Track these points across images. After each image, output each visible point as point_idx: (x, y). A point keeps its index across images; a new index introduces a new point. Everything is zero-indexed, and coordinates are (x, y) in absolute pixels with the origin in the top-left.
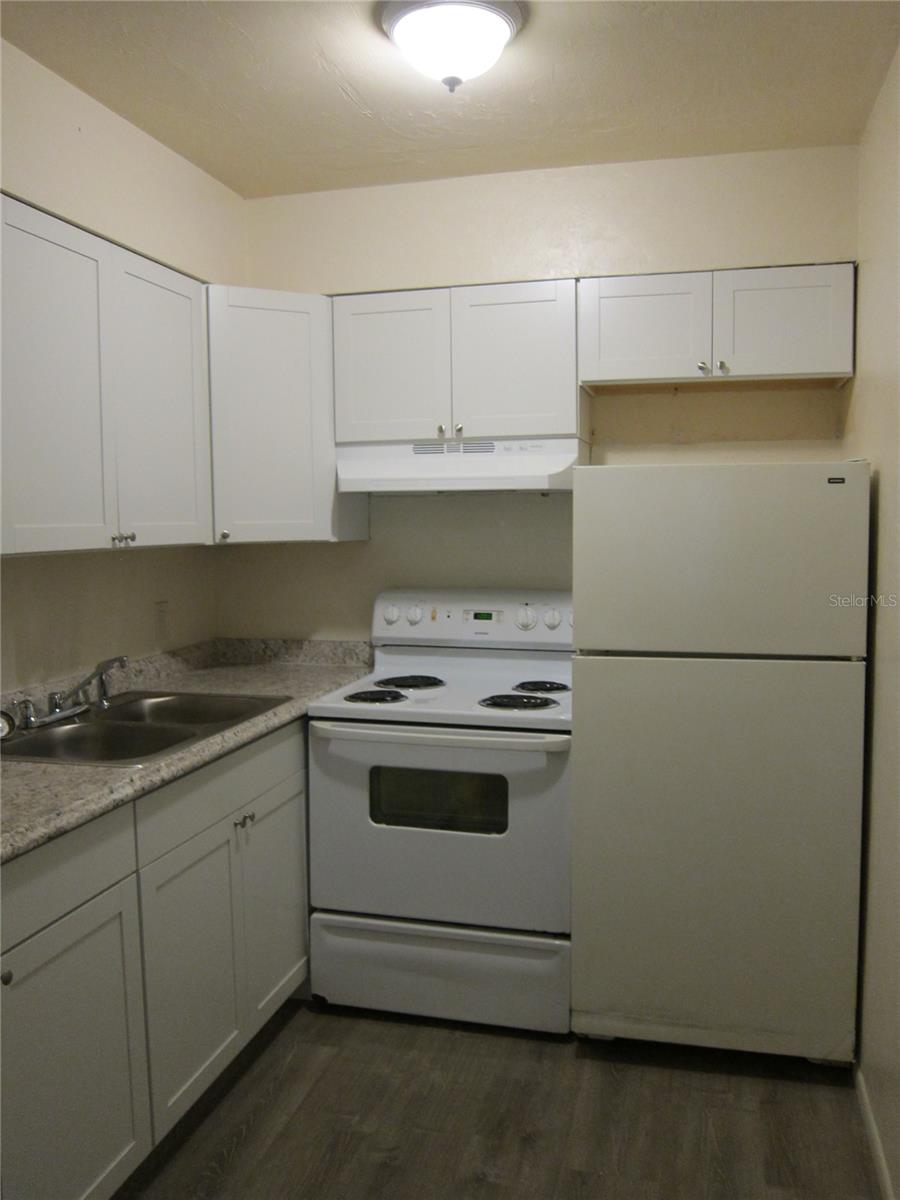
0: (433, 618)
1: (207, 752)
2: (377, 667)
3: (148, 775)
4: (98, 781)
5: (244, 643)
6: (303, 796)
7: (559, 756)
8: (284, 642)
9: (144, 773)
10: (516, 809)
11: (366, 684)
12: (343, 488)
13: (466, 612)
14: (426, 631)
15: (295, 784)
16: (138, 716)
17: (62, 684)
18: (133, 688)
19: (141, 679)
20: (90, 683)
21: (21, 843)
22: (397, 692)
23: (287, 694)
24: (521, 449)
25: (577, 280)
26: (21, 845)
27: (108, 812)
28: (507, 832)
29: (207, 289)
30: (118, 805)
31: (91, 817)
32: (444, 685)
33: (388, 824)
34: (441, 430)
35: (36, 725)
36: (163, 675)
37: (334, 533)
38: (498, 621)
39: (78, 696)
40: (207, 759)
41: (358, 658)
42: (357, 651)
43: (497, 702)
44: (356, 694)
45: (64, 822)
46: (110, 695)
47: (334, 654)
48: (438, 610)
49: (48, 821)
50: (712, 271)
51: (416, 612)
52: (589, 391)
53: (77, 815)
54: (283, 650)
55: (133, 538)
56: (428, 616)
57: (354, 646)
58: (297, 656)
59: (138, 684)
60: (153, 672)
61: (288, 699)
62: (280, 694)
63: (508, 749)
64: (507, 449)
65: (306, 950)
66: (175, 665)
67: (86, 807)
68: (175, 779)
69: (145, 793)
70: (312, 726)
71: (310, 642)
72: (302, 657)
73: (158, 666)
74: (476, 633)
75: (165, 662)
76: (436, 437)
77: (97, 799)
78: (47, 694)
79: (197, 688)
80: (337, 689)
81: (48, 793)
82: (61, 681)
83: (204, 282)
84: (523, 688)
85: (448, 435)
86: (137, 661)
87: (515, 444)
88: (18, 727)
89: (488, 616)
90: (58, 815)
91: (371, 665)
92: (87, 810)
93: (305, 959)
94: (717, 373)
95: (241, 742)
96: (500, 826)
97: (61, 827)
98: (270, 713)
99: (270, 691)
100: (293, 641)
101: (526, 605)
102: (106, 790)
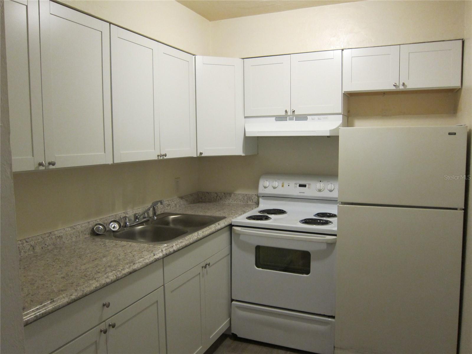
0: (283, 186)
1: (191, 239)
2: (260, 205)
3: (168, 249)
4: (150, 250)
5: (209, 194)
6: (229, 256)
7: (331, 245)
8: (224, 193)
9: (167, 248)
10: (314, 265)
11: (255, 212)
12: (247, 135)
13: (296, 184)
14: (280, 191)
15: (227, 251)
16: (167, 223)
17: (139, 210)
18: (166, 211)
19: (169, 208)
20: (149, 210)
21: (119, 275)
22: (267, 216)
23: (224, 215)
24: (319, 119)
25: (343, 50)
26: (119, 276)
27: (153, 263)
28: (310, 274)
29: (195, 57)
30: (156, 260)
31: (146, 265)
32: (286, 213)
33: (262, 268)
34: (286, 111)
35: (129, 226)
36: (178, 206)
37: (243, 152)
38: (309, 188)
39: (145, 215)
40: (191, 242)
41: (253, 201)
42: (252, 198)
43: (307, 221)
44: (251, 216)
45: (135, 267)
46: (157, 214)
47: (244, 199)
48: (285, 183)
49: (130, 267)
50: (400, 45)
51: (276, 184)
52: (347, 95)
53: (141, 264)
54: (224, 197)
55: (166, 155)
56: (281, 185)
57: (251, 196)
58: (229, 199)
59: (168, 210)
60: (174, 205)
61: (224, 218)
62: (221, 216)
63: (311, 241)
64: (313, 119)
65: (230, 316)
66: (182, 202)
67: (145, 261)
68: (179, 250)
69: (167, 255)
70: (233, 228)
71: (234, 194)
72: (231, 200)
73: (176, 203)
74: (300, 193)
75: (179, 201)
76: (284, 114)
77: (149, 258)
78: (133, 214)
79: (190, 212)
80: (244, 214)
81: (131, 255)
82: (139, 209)
83: (194, 55)
84: (318, 216)
85: (289, 113)
86: (168, 201)
87: (316, 117)
88: (122, 226)
89: (304, 186)
90: (134, 264)
91: (258, 204)
92: (144, 262)
93: (229, 319)
94: (401, 87)
95: (205, 235)
96: (308, 272)
97: (134, 269)
98: (217, 224)
99: (217, 214)
100: (228, 193)
101: (320, 181)
102: (152, 255)
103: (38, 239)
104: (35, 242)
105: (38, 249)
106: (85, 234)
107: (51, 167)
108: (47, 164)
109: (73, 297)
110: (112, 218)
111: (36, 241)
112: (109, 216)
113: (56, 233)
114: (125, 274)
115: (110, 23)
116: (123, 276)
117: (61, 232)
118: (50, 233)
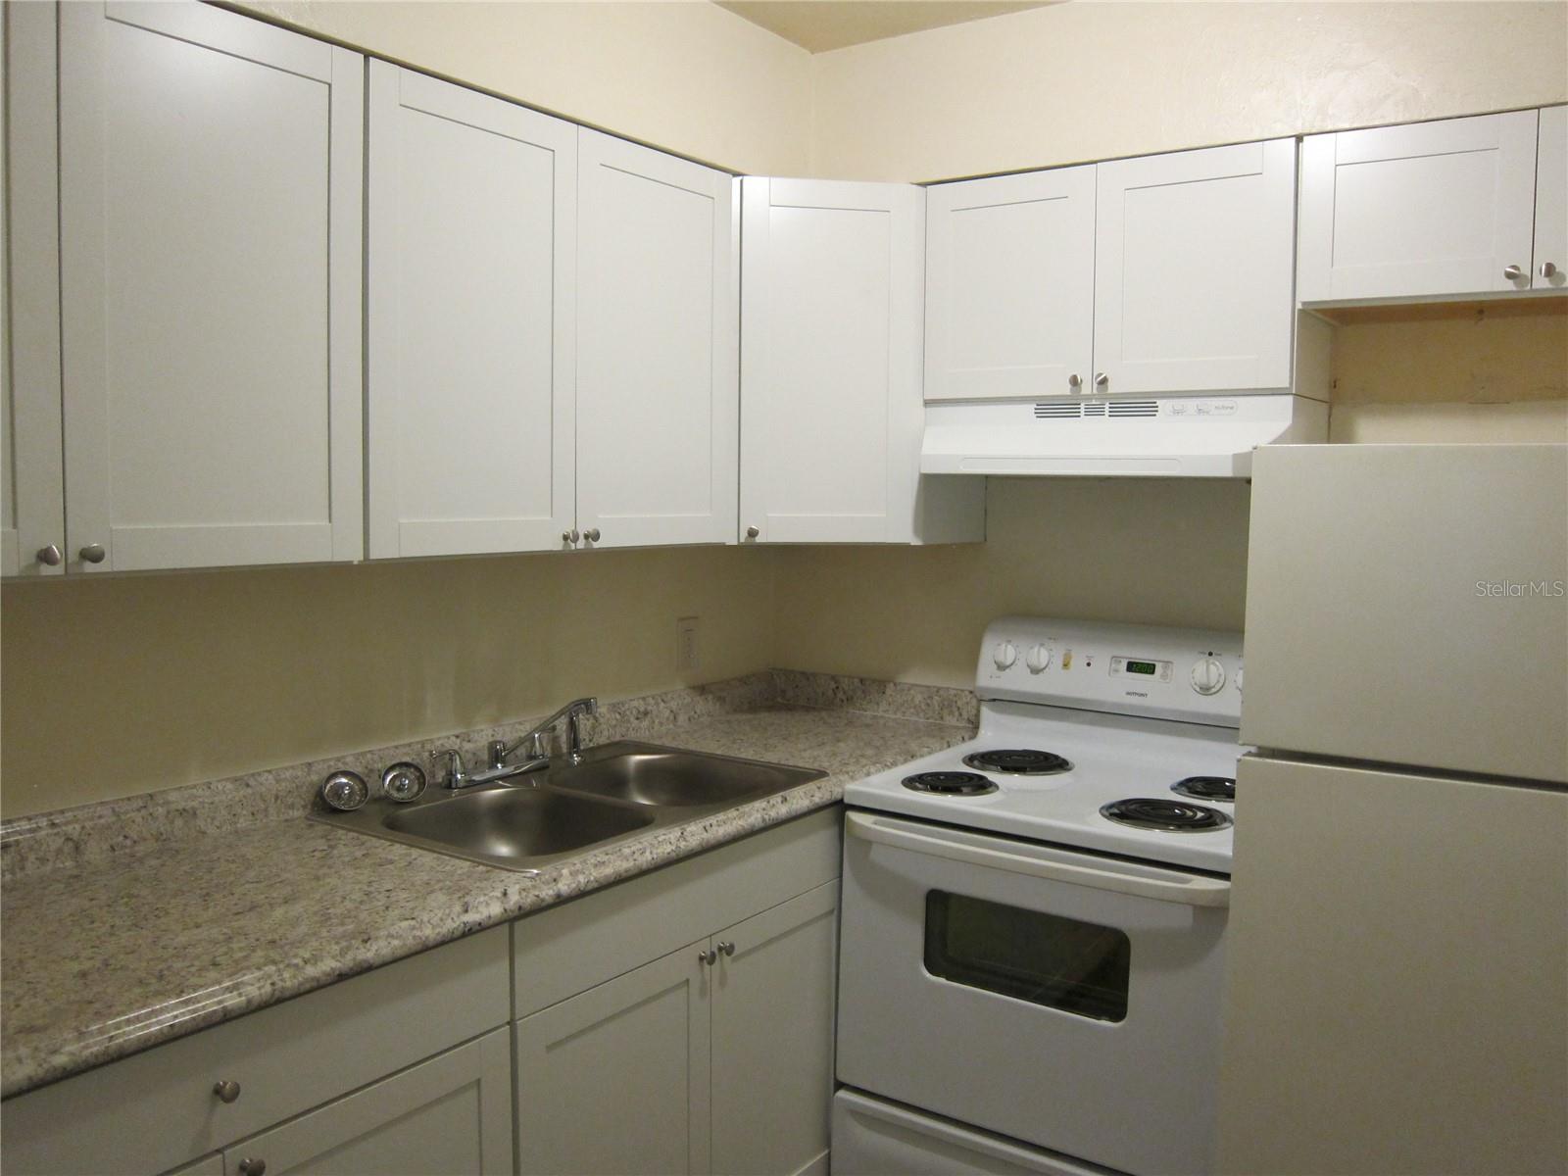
0: (1066, 665)
1: (648, 853)
2: (982, 731)
3: (534, 887)
5: (808, 679)
6: (834, 918)
7: (1212, 914)
8: (862, 681)
10: (1142, 986)
11: (949, 760)
12: (928, 469)
13: (1116, 659)
14: (1055, 684)
15: (822, 900)
17: (512, 730)
19: (645, 723)
20: (554, 724)
21: (289, 981)
22: (981, 778)
23: (821, 765)
24: (1200, 411)
25: (1299, 139)
26: (288, 984)
27: (452, 940)
28: (1126, 1019)
29: (741, 182)
30: (470, 932)
31: (420, 947)
32: (1070, 770)
33: (947, 979)
34: (1075, 381)
35: (461, 784)
36: (682, 718)
37: (916, 532)
38: (1164, 676)
39: (534, 746)
40: (644, 867)
41: (961, 715)
42: (959, 703)
43: (1128, 812)
44: (924, 775)
45: (368, 953)
46: (582, 748)
47: (928, 705)
48: (1073, 654)
49: (343, 953)
50: (1538, 108)
51: (1041, 655)
52: (1313, 312)
53: (396, 942)
54: (859, 693)
55: (596, 536)
56: (1058, 661)
57: (955, 696)
58: (878, 704)
59: (640, 730)
60: (667, 713)
62: (811, 765)
63: (1126, 892)
64: (1177, 412)
65: (827, 1141)
66: (703, 705)
68: (582, 894)
69: (524, 914)
70: (848, 818)
71: (895, 684)
72: (884, 706)
73: (674, 708)
74: (1128, 693)
75: (688, 700)
76: (1069, 393)
77: (440, 917)
78: (491, 739)
80: (906, 761)
81: (382, 903)
82: (520, 723)
83: (736, 174)
84: (1186, 789)
85: (1087, 389)
86: (644, 699)
87: (1191, 404)
88: (437, 785)
89: (1149, 669)
90: (365, 941)
91: (974, 726)
92: (414, 937)
93: (826, 1152)
94: (1541, 283)
95: (713, 842)
96: (1117, 1011)
97: (365, 961)
98: (776, 799)
99: (803, 759)
100: (874, 681)
101: (1210, 654)
102: (458, 908)
103: (100, 817)
104: (83, 828)
105: (95, 852)
106: (292, 807)
107: (90, 567)
108: (73, 557)
109: (61, 1060)
110: (407, 754)
111: (89, 824)
112: (396, 747)
113: (173, 796)
114: (313, 979)
115: (368, 55)
116: (308, 986)
117: (194, 797)
118: (151, 796)
